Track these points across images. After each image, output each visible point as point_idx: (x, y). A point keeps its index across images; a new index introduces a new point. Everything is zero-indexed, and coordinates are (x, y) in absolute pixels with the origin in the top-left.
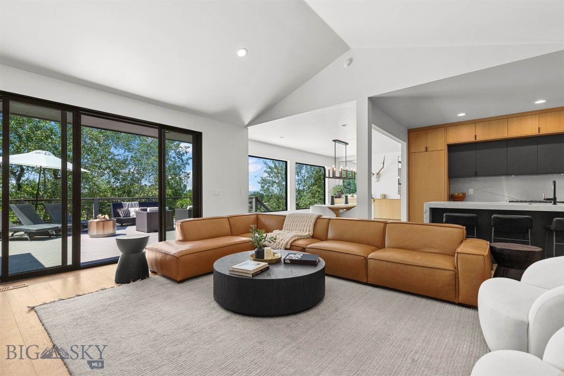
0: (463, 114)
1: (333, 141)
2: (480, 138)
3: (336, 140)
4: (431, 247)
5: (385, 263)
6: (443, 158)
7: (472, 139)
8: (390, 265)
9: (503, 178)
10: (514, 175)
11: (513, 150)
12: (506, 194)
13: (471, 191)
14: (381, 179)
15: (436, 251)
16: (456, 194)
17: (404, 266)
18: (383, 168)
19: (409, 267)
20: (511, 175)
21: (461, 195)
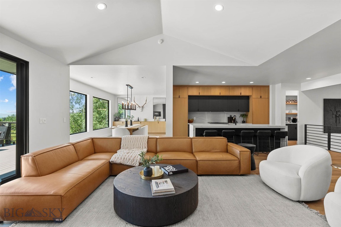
0: (197, 82)
1: (126, 85)
2: (201, 94)
3: (128, 85)
4: (216, 149)
5: (208, 162)
6: (186, 101)
7: (198, 94)
8: (210, 162)
9: (206, 112)
10: (211, 111)
11: (211, 101)
12: (207, 120)
13: (195, 118)
14: (144, 109)
15: (218, 151)
16: (190, 120)
17: (217, 161)
18: (146, 104)
19: (220, 162)
20: (210, 111)
21: (192, 120)
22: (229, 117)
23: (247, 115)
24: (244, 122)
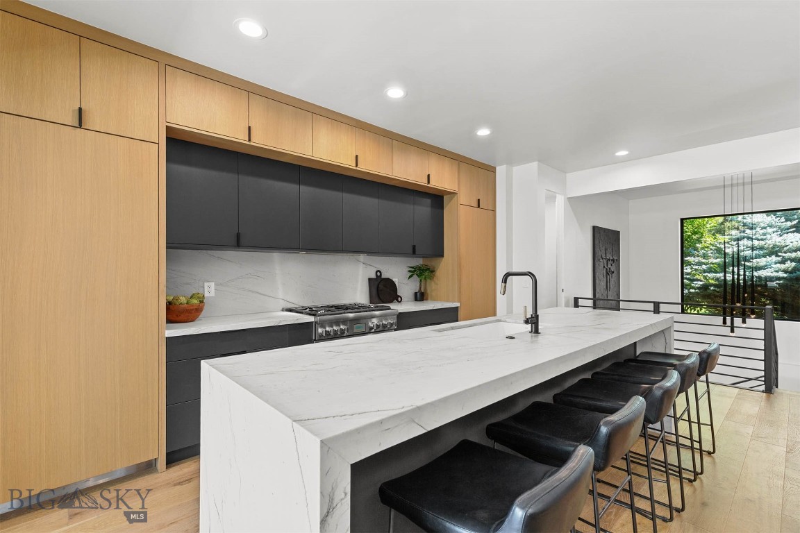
2: (260, 141)
7: (239, 136)
9: (276, 256)
12: (281, 295)
13: (210, 290)
21: (195, 301)
22: (374, 276)
23: (433, 271)
24: (420, 297)
